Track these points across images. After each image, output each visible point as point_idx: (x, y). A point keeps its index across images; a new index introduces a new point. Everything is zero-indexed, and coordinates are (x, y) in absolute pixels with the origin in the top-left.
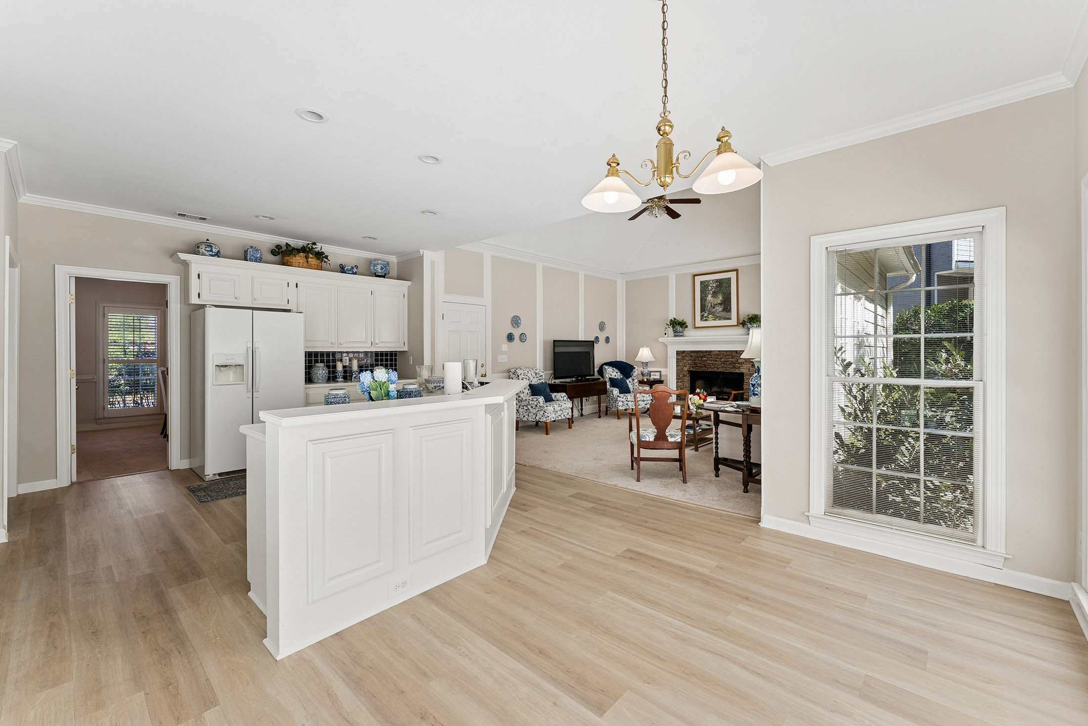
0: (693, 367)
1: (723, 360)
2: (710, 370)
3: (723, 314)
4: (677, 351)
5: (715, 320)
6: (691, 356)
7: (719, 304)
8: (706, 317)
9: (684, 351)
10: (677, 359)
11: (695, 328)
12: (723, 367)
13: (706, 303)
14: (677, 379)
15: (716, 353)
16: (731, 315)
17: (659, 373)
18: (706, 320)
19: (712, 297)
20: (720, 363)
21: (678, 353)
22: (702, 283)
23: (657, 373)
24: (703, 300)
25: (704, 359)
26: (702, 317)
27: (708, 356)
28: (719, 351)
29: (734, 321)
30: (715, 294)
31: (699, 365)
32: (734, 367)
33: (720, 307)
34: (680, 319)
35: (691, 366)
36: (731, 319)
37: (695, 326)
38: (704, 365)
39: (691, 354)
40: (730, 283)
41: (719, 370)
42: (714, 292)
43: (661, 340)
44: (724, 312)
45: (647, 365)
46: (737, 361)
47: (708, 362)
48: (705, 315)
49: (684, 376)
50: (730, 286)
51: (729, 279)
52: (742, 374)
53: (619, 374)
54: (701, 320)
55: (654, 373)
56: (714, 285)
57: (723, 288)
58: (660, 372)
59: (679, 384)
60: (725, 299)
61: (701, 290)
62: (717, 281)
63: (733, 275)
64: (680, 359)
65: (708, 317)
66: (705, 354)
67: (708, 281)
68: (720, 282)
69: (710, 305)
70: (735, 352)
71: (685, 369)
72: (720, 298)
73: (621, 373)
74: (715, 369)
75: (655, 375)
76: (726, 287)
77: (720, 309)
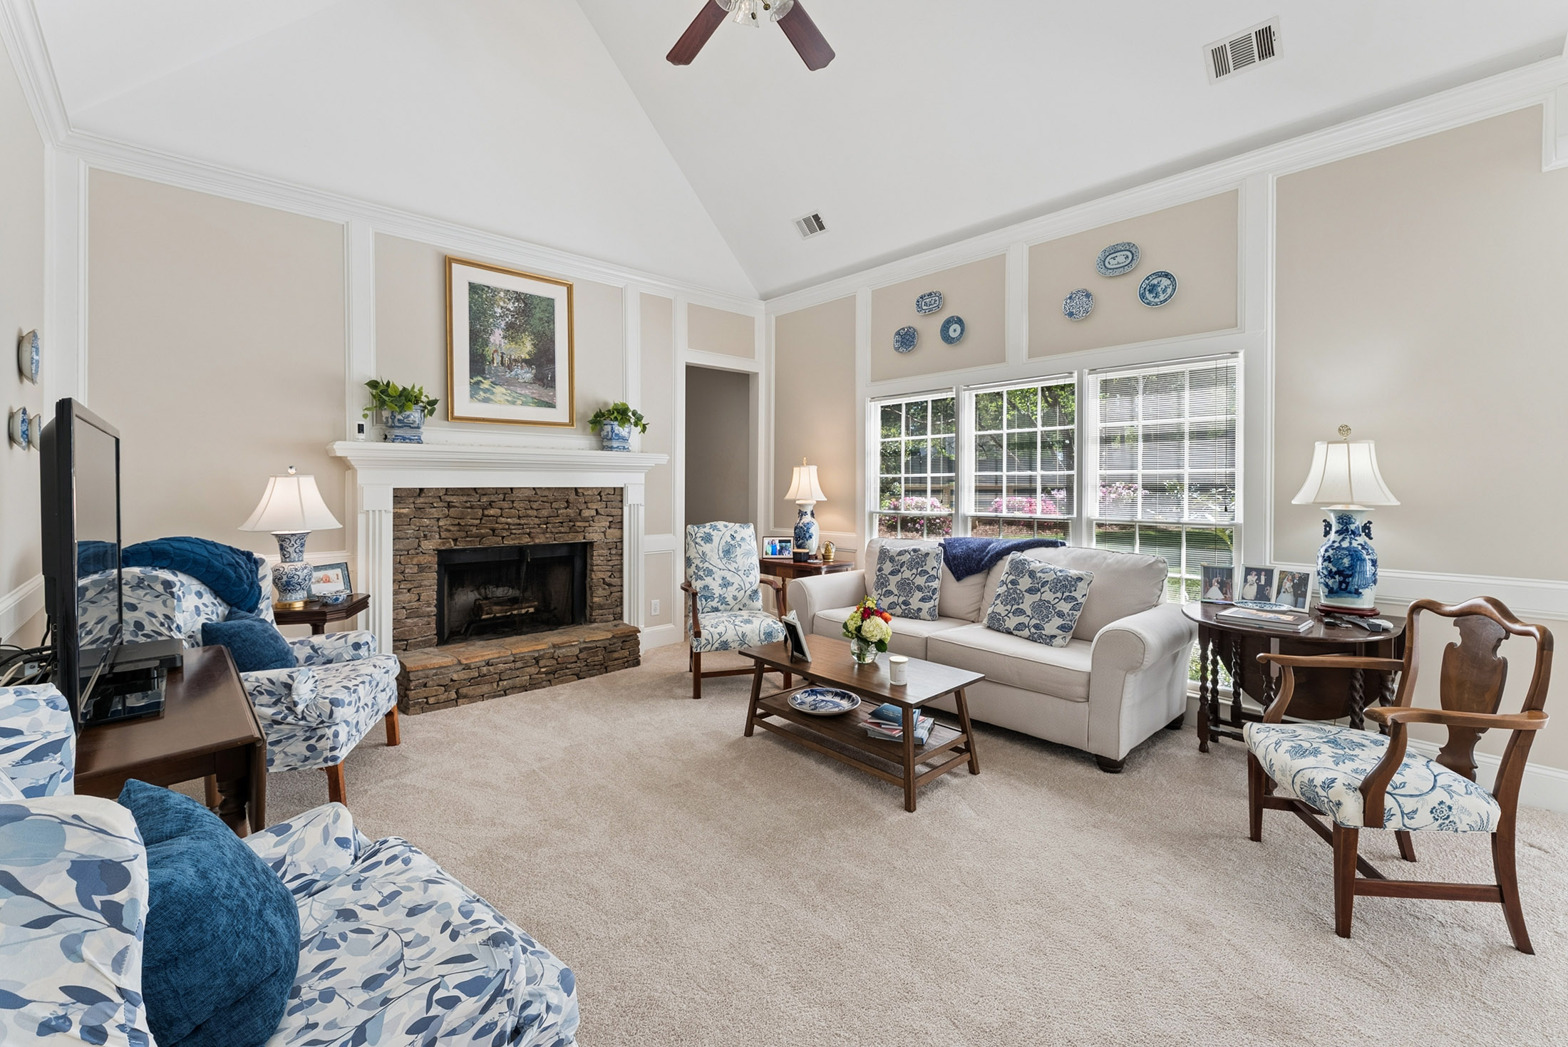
0: (455, 540)
1: (545, 513)
2: (511, 543)
3: (536, 390)
4: (394, 489)
5: (514, 403)
6: (449, 505)
7: (525, 361)
8: (486, 391)
9: (421, 490)
10: (397, 516)
11: (454, 418)
12: (545, 532)
13: (489, 351)
14: (394, 581)
15: (527, 493)
16: (554, 395)
17: (339, 571)
18: (486, 400)
19: (505, 337)
20: (537, 521)
21: (400, 496)
22: (474, 288)
23: (332, 573)
24: (478, 338)
25: (492, 512)
26: (475, 387)
27: (505, 505)
28: (534, 488)
29: (560, 413)
30: (512, 331)
31: (474, 530)
32: (572, 529)
33: (526, 369)
34: (400, 382)
35: (448, 534)
36: (554, 406)
37: (452, 413)
38: (493, 530)
39: (448, 499)
40: (553, 313)
41: (537, 541)
42: (510, 326)
43: (340, 449)
44: (536, 386)
45: (302, 545)
46: (580, 514)
47: (503, 520)
48: (482, 386)
49: (422, 569)
50: (551, 320)
51: (550, 303)
52: (587, 547)
53: (208, 598)
54: (472, 396)
55: (320, 574)
56: (510, 306)
57: (534, 322)
58: (344, 567)
59: (400, 597)
60: (539, 350)
61: (470, 307)
62: (518, 297)
63: (559, 295)
64: (406, 515)
65: (493, 393)
66: (493, 498)
67: (495, 291)
68: (527, 304)
69: (497, 359)
70: (574, 492)
71: (429, 545)
72: (526, 347)
73: (217, 593)
74: (526, 540)
75: (327, 580)
76: (541, 319)
77: (527, 374)
